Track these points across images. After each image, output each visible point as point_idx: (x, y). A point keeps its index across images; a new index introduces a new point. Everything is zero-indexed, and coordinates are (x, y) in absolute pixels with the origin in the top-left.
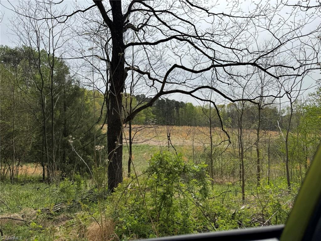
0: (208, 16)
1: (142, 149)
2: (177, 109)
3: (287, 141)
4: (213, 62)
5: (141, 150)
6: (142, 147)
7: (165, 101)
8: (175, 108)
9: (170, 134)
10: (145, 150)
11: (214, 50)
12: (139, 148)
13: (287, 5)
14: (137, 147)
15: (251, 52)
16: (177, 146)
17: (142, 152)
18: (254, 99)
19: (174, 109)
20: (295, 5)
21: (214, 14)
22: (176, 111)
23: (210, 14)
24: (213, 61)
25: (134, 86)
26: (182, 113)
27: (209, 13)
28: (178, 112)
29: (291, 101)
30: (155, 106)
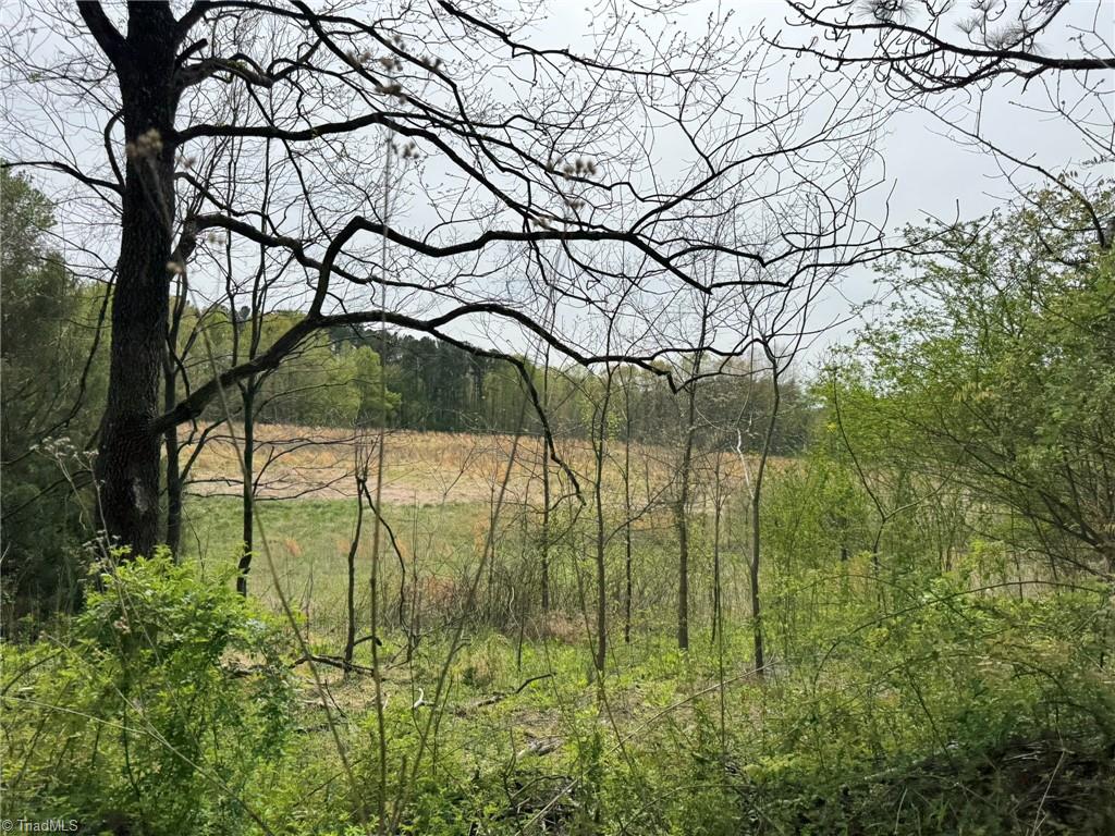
0: (513, 56)
1: (336, 514)
2: (478, 374)
3: (756, 500)
4: (526, 223)
5: (331, 520)
6: (333, 508)
7: (436, 344)
8: (471, 370)
9: (365, 474)
10: (345, 520)
11: (528, 181)
12: (323, 513)
13: (777, 46)
14: (317, 507)
15: (642, 197)
16: (463, 504)
17: (333, 525)
18: (652, 358)
19: (468, 375)
20: (801, 47)
21: (534, 52)
22: (472, 380)
23: (518, 51)
24: (526, 216)
25: (265, 288)
26: (495, 390)
27: (514, 46)
28: (479, 384)
29: (775, 367)
30: (397, 362)
